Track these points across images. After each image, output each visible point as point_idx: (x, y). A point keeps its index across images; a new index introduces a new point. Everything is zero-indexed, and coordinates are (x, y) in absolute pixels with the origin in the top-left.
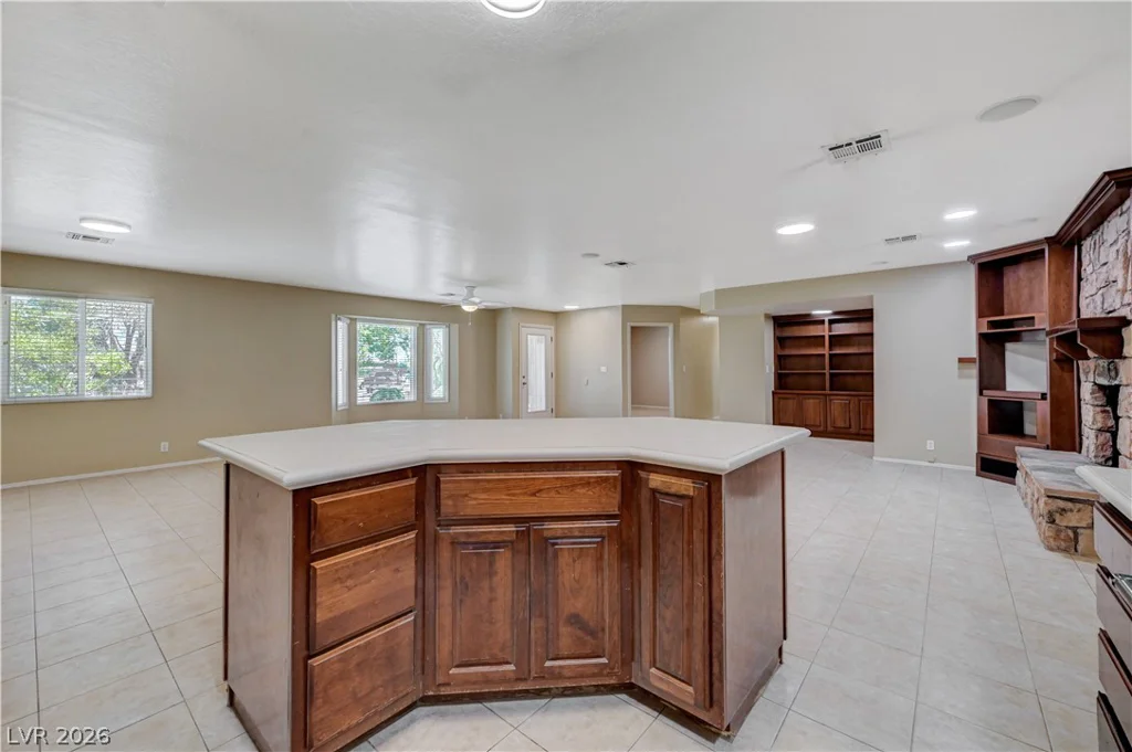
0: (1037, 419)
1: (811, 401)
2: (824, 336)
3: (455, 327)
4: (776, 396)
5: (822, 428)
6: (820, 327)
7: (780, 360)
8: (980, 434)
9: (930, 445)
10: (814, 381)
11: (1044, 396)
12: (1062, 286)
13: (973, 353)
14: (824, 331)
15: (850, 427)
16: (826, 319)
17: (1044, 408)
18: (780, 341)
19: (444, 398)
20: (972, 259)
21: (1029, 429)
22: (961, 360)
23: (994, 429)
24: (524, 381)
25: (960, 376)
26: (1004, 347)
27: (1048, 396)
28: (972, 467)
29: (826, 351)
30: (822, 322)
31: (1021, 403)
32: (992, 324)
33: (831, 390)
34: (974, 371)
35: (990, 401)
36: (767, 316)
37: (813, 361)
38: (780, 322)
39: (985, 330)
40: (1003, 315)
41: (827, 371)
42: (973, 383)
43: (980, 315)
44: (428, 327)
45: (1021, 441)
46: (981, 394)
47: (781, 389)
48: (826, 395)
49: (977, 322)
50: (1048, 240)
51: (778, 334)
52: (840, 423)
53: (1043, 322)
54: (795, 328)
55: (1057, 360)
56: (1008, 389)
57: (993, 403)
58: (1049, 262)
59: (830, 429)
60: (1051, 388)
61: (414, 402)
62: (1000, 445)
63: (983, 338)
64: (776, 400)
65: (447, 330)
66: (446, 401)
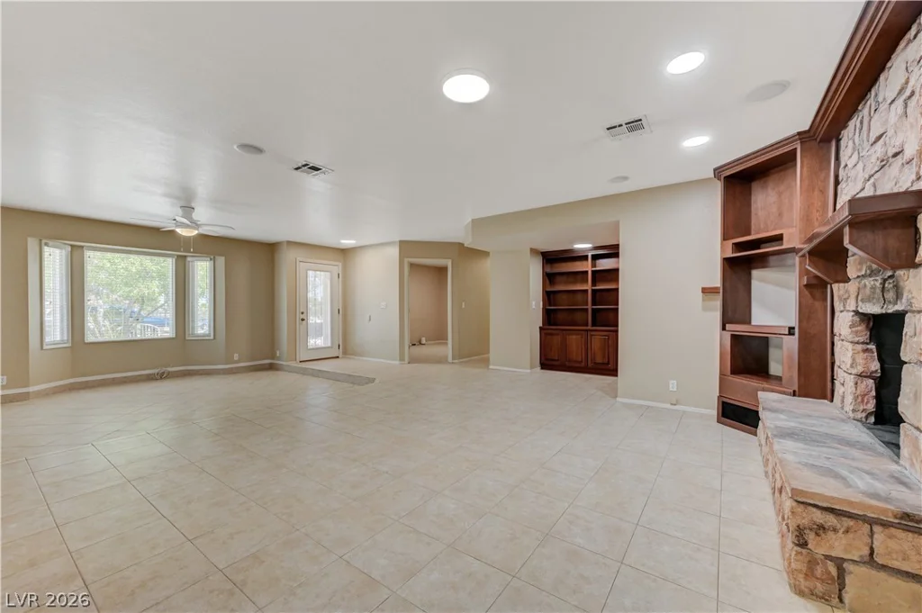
0: (783, 359)
1: (574, 337)
2: (587, 272)
3: (221, 261)
4: (543, 332)
5: (583, 364)
6: (585, 263)
7: (549, 296)
8: (722, 374)
9: (673, 385)
10: (579, 316)
11: (791, 331)
12: (816, 193)
13: (717, 281)
14: (587, 266)
15: (608, 363)
16: (590, 255)
17: (792, 343)
18: (549, 278)
19: (209, 335)
20: (718, 171)
21: (775, 368)
22: (705, 291)
23: (736, 371)
24: (302, 316)
25: (705, 309)
26: (750, 274)
27: (797, 330)
28: (713, 412)
29: (588, 286)
30: (585, 258)
31: (767, 337)
32: (739, 247)
33: (593, 326)
34: (717, 303)
35: (732, 335)
36: (534, 251)
37: (579, 297)
38: (550, 258)
39: (730, 254)
40: (749, 234)
41: (590, 307)
42: (717, 316)
43: (725, 237)
44: (189, 259)
45: (766, 385)
46: (724, 328)
47: (550, 324)
48: (587, 331)
49: (722, 244)
50: (802, 136)
51: (548, 270)
52: (599, 360)
53: (793, 239)
54: (564, 264)
55: (806, 286)
56: (753, 323)
57: (736, 339)
58: (802, 162)
59: (590, 365)
60: (800, 321)
61: (173, 338)
62: (744, 388)
63: (729, 262)
64: (543, 334)
65: (212, 262)
66: (212, 337)
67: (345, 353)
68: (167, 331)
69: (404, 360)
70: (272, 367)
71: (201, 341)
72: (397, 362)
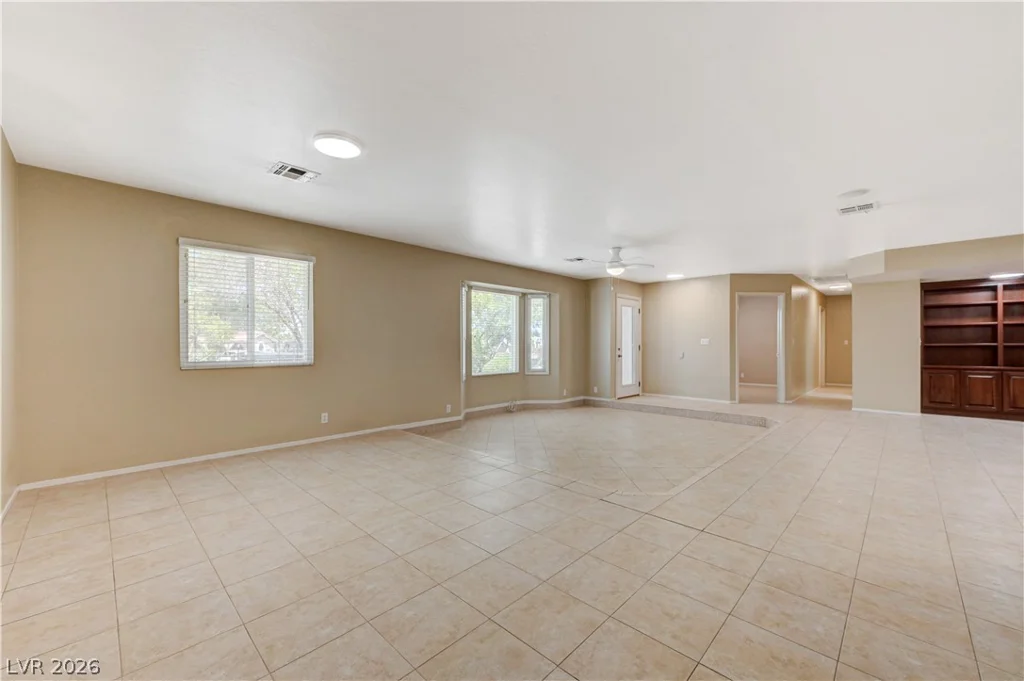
2: (995, 304)
3: (556, 296)
4: (925, 371)
6: (989, 293)
14: (996, 298)
16: (1001, 284)
18: (928, 310)
19: (544, 371)
24: (618, 353)
29: (998, 321)
30: (995, 287)
36: (920, 282)
38: (932, 289)
41: (1000, 344)
44: (529, 296)
47: (929, 363)
48: (1001, 370)
51: (925, 303)
61: (516, 374)
64: (926, 375)
65: (547, 300)
66: (547, 373)
67: (644, 391)
68: (512, 367)
69: (734, 399)
70: (585, 404)
71: (537, 376)
72: (728, 402)
